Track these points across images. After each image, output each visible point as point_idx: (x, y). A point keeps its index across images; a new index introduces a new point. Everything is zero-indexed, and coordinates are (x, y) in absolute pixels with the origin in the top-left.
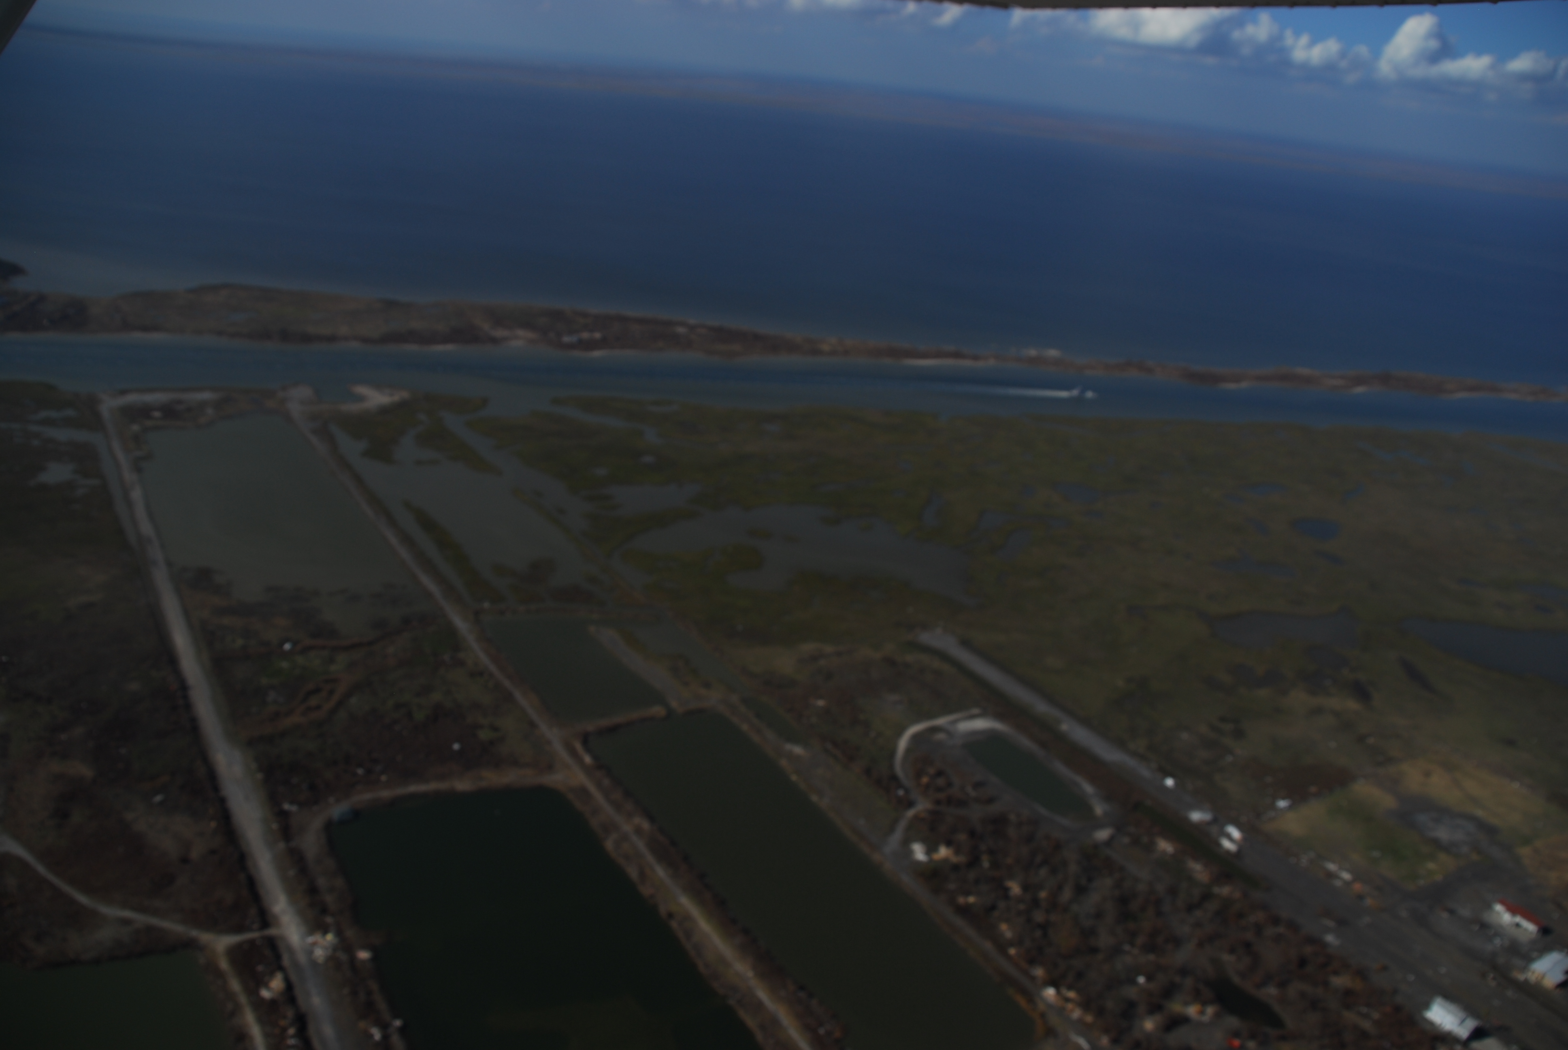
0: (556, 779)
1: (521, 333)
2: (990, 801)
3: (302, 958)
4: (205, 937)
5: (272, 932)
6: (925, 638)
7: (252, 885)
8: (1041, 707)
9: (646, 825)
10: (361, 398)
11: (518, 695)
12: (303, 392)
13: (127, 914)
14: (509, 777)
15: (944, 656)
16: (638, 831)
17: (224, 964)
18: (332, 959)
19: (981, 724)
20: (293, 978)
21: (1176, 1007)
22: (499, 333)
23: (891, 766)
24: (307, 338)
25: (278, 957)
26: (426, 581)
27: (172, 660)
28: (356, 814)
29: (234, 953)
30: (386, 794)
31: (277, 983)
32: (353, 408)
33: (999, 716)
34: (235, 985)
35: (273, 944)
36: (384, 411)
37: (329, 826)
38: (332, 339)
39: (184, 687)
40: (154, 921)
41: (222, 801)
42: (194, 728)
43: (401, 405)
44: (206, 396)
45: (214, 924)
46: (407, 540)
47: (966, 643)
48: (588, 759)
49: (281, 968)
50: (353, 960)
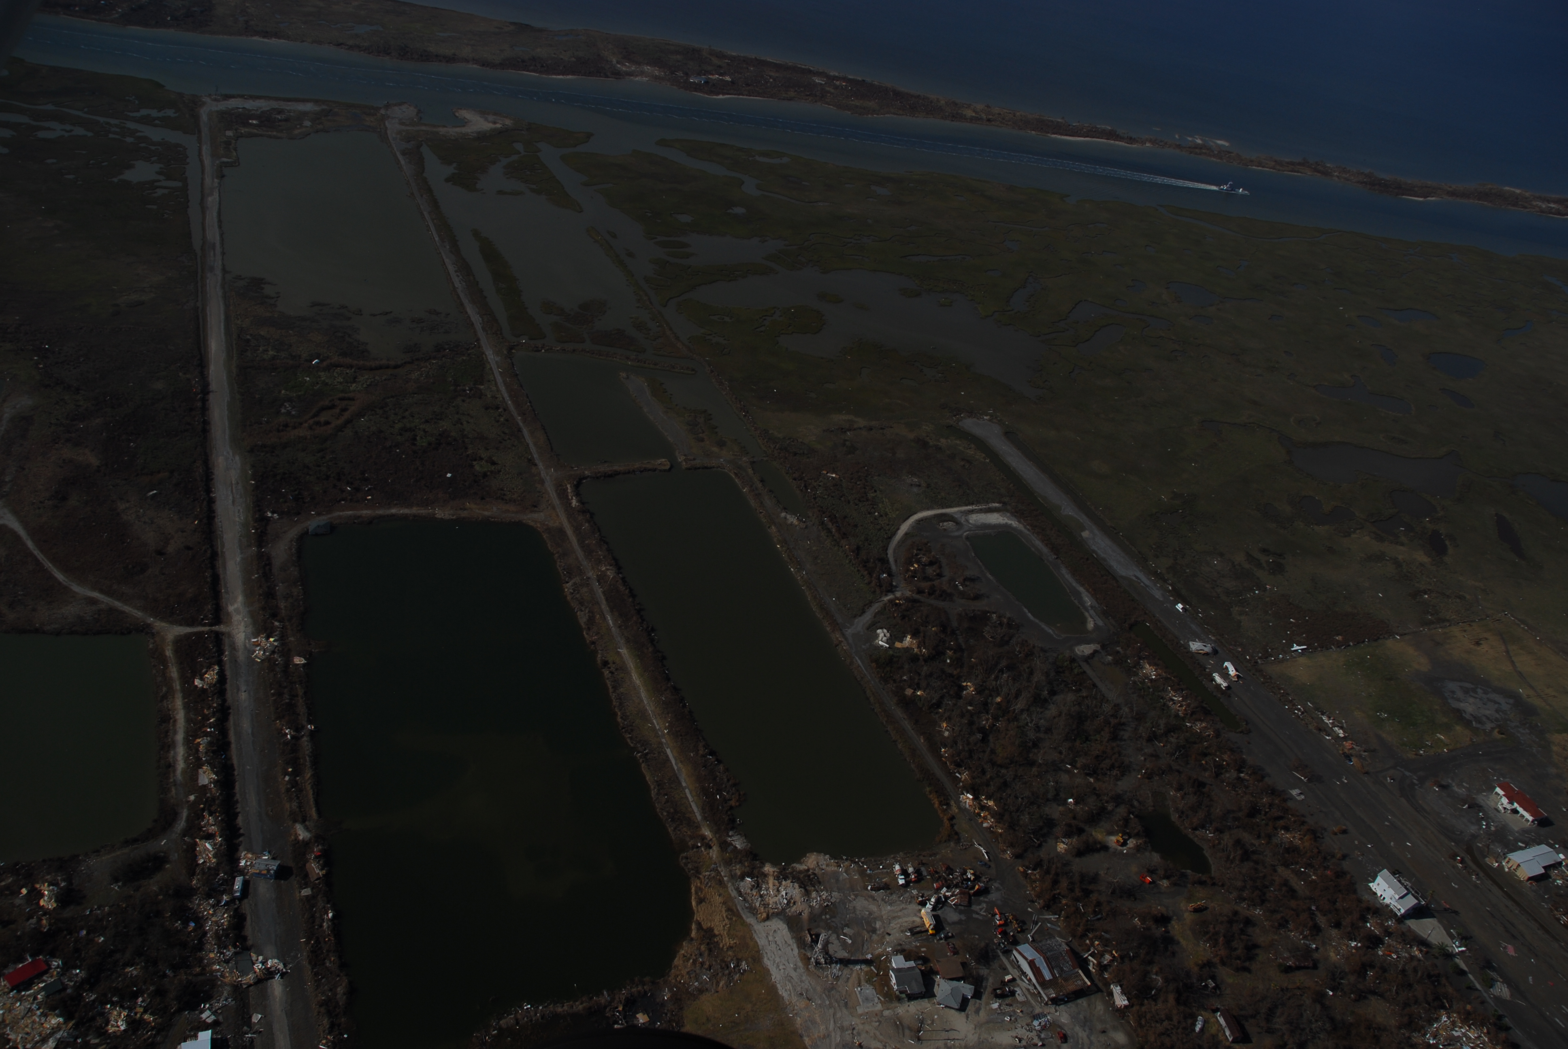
0: (534, 518)
1: (647, 68)
2: (977, 597)
3: (241, 656)
4: (159, 625)
5: (222, 628)
6: (969, 424)
7: (216, 582)
8: (1068, 510)
9: (611, 574)
10: (464, 123)
11: (525, 432)
12: (408, 111)
13: (96, 595)
14: (493, 511)
15: (981, 444)
16: (601, 579)
17: (169, 653)
18: (269, 661)
19: (995, 519)
20: (228, 673)
21: (1098, 834)
22: (626, 67)
23: (885, 549)
24: (426, 57)
25: (221, 652)
26: (471, 310)
27: (202, 364)
28: (332, 528)
29: (180, 643)
30: (366, 513)
31: (211, 676)
32: (452, 131)
33: (1018, 514)
34: (174, 672)
35: (218, 638)
36: (482, 137)
37: (303, 537)
38: (451, 59)
39: (205, 390)
40: (118, 604)
41: (211, 501)
42: (205, 429)
43: (500, 132)
44: (308, 107)
45: (170, 615)
46: (465, 269)
47: (1009, 434)
48: (574, 503)
49: (220, 663)
50: (288, 662)
